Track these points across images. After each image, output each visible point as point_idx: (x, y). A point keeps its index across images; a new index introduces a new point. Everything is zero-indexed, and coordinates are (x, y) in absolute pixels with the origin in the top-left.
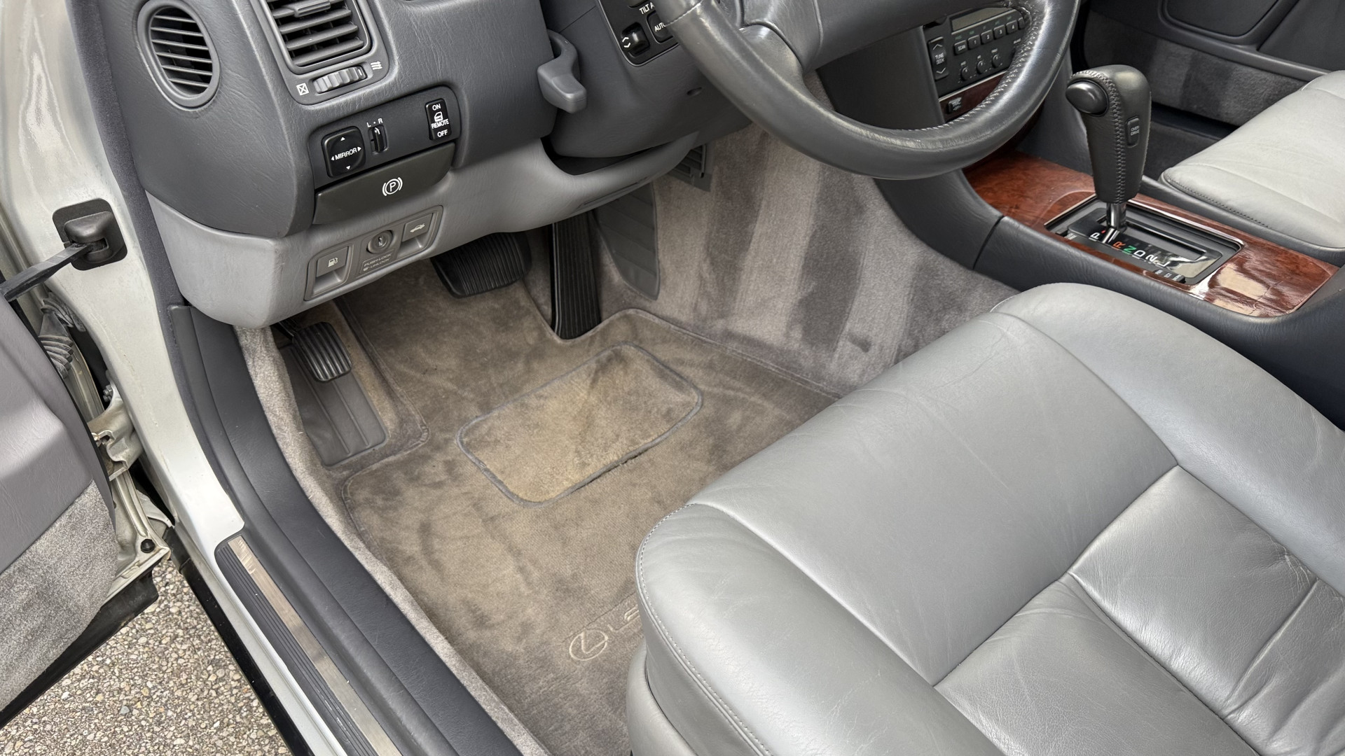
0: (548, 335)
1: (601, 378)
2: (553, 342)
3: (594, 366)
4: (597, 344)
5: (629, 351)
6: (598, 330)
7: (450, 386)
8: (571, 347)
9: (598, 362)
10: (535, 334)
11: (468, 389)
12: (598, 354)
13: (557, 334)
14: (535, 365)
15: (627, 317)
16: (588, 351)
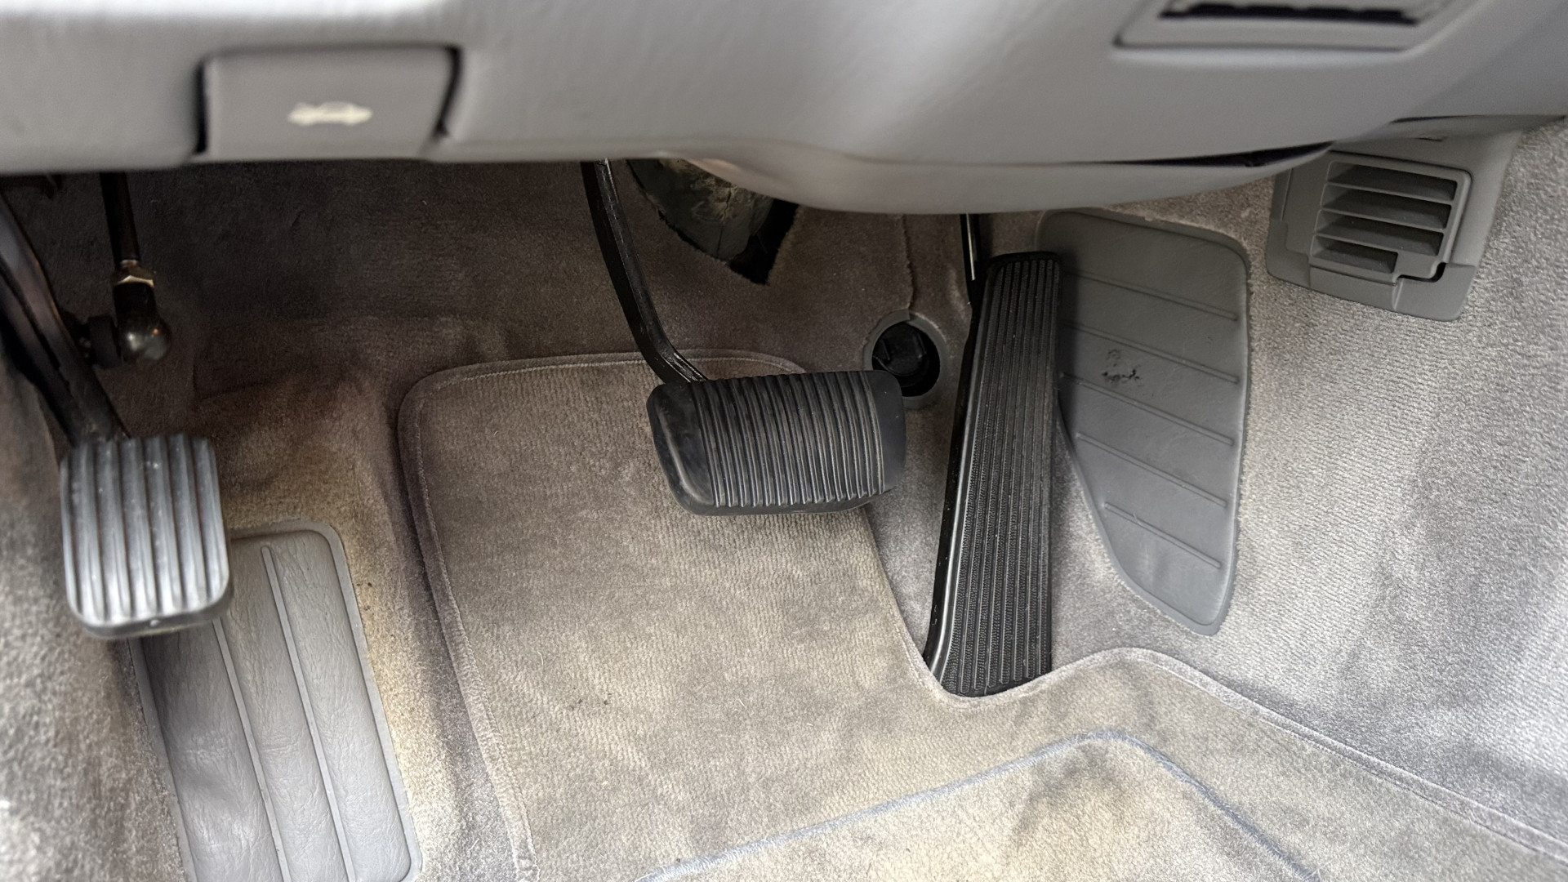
0: (913, 674)
1: (1046, 821)
2: (923, 695)
3: (1027, 781)
4: (1036, 721)
5: (1129, 758)
6: (1044, 686)
7: (633, 757)
8: (969, 717)
9: (1039, 770)
10: (881, 663)
11: (679, 774)
12: (1038, 751)
13: (937, 675)
14: (867, 745)
15: (1123, 665)
16: (1013, 736)
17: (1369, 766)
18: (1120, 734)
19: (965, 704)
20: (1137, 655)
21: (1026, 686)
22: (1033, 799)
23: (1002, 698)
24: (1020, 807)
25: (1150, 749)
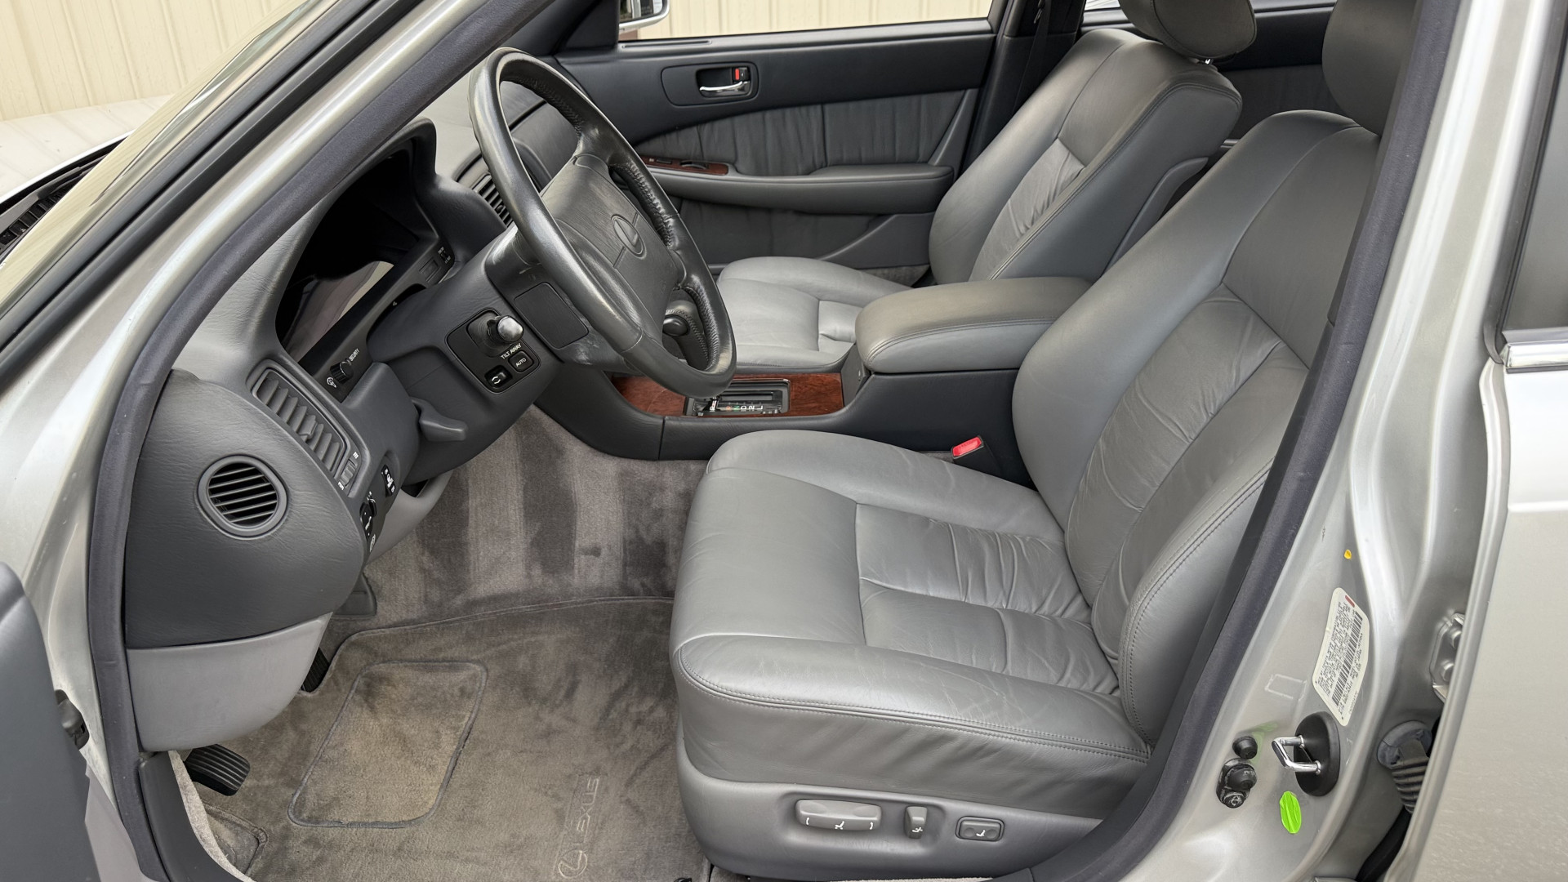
1: (376, 702)
3: (358, 697)
4: (342, 680)
6: (333, 669)
8: (322, 694)
9: (358, 692)
12: (352, 687)
14: (304, 727)
15: (353, 643)
16: (339, 690)
17: (447, 623)
18: (370, 664)
19: (317, 692)
20: (354, 638)
21: (328, 673)
22: (366, 701)
23: (325, 681)
24: (365, 705)
25: (384, 662)
